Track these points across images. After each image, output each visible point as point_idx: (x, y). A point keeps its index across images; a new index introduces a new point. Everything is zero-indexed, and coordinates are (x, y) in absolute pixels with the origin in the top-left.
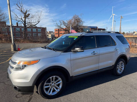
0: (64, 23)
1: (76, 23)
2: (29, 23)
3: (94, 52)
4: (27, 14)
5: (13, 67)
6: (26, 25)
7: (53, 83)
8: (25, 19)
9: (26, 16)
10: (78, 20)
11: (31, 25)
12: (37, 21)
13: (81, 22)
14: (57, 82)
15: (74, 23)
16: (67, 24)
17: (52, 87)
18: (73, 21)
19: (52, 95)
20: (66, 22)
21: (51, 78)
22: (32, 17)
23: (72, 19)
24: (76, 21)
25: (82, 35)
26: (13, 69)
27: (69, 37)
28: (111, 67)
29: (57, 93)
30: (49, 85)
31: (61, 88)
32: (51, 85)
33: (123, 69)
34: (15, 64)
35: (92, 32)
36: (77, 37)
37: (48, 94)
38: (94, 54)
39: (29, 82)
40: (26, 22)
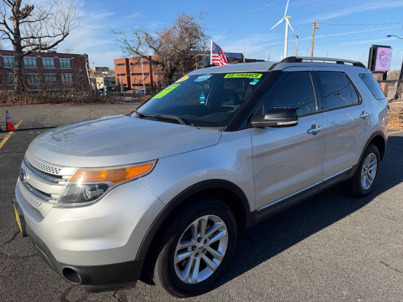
0: (149, 40)
1: (187, 40)
2: (33, 37)
3: (314, 127)
4: (22, 6)
5: (49, 195)
6: (23, 43)
7: (199, 240)
8: (18, 24)
9: (20, 15)
10: (192, 32)
11: (40, 46)
12: (60, 33)
13: (202, 38)
14: (210, 238)
15: (182, 38)
16: (158, 43)
17: (197, 255)
18: (176, 34)
19: (199, 281)
20: (155, 36)
21: (196, 223)
22: (41, 19)
23: (175, 28)
24: (186, 35)
25: (275, 69)
26: (48, 201)
27: (225, 77)
28: (349, 172)
29: (212, 272)
30: (190, 249)
31: (224, 254)
32: (194, 248)
33: (373, 175)
34: (57, 182)
35: (300, 60)
36: (260, 76)
37: (187, 279)
38: (315, 133)
39: (125, 246)
40: (22, 36)
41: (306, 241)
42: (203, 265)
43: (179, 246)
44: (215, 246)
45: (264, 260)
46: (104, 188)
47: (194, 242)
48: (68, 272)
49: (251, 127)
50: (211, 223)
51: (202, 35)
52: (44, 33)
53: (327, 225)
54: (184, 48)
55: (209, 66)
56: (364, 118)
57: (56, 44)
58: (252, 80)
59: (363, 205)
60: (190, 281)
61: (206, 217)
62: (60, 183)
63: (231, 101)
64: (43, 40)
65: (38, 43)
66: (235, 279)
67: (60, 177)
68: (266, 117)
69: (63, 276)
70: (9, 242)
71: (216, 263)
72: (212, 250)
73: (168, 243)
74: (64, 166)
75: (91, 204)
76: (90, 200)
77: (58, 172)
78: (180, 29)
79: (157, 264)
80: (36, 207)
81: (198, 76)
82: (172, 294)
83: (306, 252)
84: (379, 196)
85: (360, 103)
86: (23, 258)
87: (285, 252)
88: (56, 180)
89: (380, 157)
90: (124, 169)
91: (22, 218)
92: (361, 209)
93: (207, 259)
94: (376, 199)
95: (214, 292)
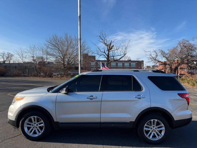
4: (111, 45)
8: (109, 52)
9: (110, 49)
16: (168, 55)
40: (110, 56)
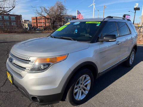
0: (46, 10)
3: (118, 42)
5: (25, 68)
10: (61, 8)
13: (65, 10)
14: (85, 83)
15: (58, 10)
17: (80, 90)
18: (56, 8)
19: (81, 99)
20: (48, 9)
21: (81, 78)
23: (55, 6)
25: (105, 20)
26: (24, 70)
27: (86, 23)
28: (126, 58)
29: (85, 96)
30: (78, 88)
31: (89, 89)
32: (79, 87)
33: (133, 59)
34: (28, 63)
35: (112, 17)
36: (100, 23)
37: (77, 99)
38: (118, 44)
39: (57, 87)
41: (114, 83)
42: (82, 93)
43: (76, 87)
44: (86, 86)
45: (102, 90)
46: (49, 65)
47: (80, 85)
48: (34, 98)
49: (99, 42)
50: (85, 78)
51: (65, 9)
52: (5, 6)
53: (120, 77)
54: (59, 13)
55: (76, 19)
56: (132, 39)
57: (10, 11)
58: (97, 24)
59: (130, 70)
60: (79, 100)
61: (84, 76)
62: (30, 63)
63: (85, 32)
64: (5, 9)
65: (3, 10)
66: (93, 98)
67: (30, 61)
68: (104, 38)
69: (31, 100)
70: (2, 86)
71: (87, 92)
72: (85, 88)
73: (72, 86)
74: (31, 57)
75: (43, 71)
76: (43, 70)
77: (29, 59)
78: (57, 6)
79: (68, 94)
80: (19, 73)
81: (74, 22)
82: (73, 105)
83: (115, 87)
84: (135, 66)
85: (130, 33)
86: (10, 92)
87: (108, 87)
88: (28, 62)
89: (135, 53)
90: (56, 58)
91: (12, 77)
92: (130, 71)
93: (83, 91)
94: (134, 68)
95: (86, 103)
